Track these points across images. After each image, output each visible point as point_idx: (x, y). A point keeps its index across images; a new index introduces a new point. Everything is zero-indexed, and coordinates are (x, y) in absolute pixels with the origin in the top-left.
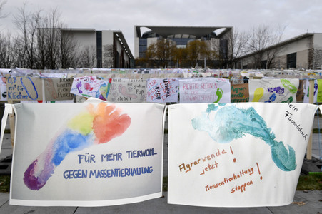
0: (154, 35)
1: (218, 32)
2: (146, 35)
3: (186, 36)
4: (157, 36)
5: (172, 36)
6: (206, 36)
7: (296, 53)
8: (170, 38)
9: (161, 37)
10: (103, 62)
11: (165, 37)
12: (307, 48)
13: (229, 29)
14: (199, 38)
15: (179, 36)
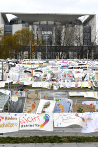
0: (20, 21)
1: (83, 19)
2: (13, 22)
4: (23, 22)
5: (38, 23)
6: (71, 23)
8: (36, 25)
9: (27, 24)
11: (31, 23)
13: (92, 17)
14: (65, 25)
15: (45, 23)
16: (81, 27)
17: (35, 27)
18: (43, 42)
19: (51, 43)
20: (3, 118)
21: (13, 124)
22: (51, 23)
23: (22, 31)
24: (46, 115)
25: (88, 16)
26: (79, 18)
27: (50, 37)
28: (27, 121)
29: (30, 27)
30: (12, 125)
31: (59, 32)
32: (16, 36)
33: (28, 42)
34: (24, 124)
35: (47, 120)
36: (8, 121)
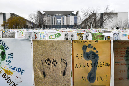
3: (61, 15)
5: (55, 15)
6: (69, 15)
9: (50, 16)
15: (58, 15)
26: (73, 13)
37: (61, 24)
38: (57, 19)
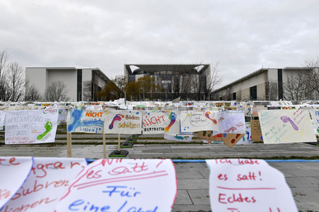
0: (142, 72)
2: (136, 72)
4: (145, 73)
5: (158, 73)
6: (187, 73)
7: (256, 87)
8: (156, 74)
9: (148, 74)
10: (83, 96)
11: (152, 73)
12: (264, 82)
13: (207, 67)
14: (182, 74)
15: (164, 72)
16: (198, 75)
17: (156, 76)
18: (163, 90)
19: (170, 91)
20: (123, 117)
21: (135, 125)
22: (170, 72)
23: (144, 78)
24: (172, 113)
25: (203, 66)
26: (196, 68)
27: (169, 85)
28: (151, 123)
29: (151, 76)
30: (133, 126)
31: (177, 81)
32: (138, 83)
33: (149, 88)
34: (147, 127)
35: (173, 121)
36: (129, 121)
37: (173, 92)
38: (163, 82)
